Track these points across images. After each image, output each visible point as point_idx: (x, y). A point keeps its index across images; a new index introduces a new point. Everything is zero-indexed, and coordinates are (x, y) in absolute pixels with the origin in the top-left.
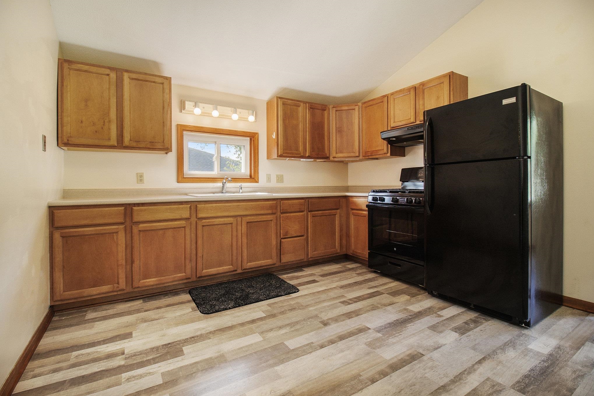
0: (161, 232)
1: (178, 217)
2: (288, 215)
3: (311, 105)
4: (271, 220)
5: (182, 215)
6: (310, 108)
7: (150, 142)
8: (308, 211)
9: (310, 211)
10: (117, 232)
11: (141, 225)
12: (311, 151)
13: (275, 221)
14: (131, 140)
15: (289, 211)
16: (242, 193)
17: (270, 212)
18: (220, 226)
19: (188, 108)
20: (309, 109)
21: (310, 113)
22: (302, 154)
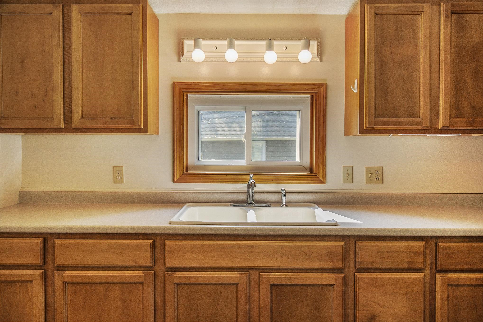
0: (101, 288)
1: (130, 263)
2: (375, 275)
3: (452, 6)
4: (332, 286)
5: (137, 260)
6: (449, 14)
7: (112, 118)
8: (434, 270)
9: (439, 272)
10: (31, 282)
11: (68, 273)
12: (453, 114)
13: (341, 288)
14: (83, 117)
15: (377, 266)
16: (286, 205)
17: (329, 265)
18: (211, 287)
19: (188, 52)
20: (446, 16)
21: (449, 26)
22: (426, 124)
